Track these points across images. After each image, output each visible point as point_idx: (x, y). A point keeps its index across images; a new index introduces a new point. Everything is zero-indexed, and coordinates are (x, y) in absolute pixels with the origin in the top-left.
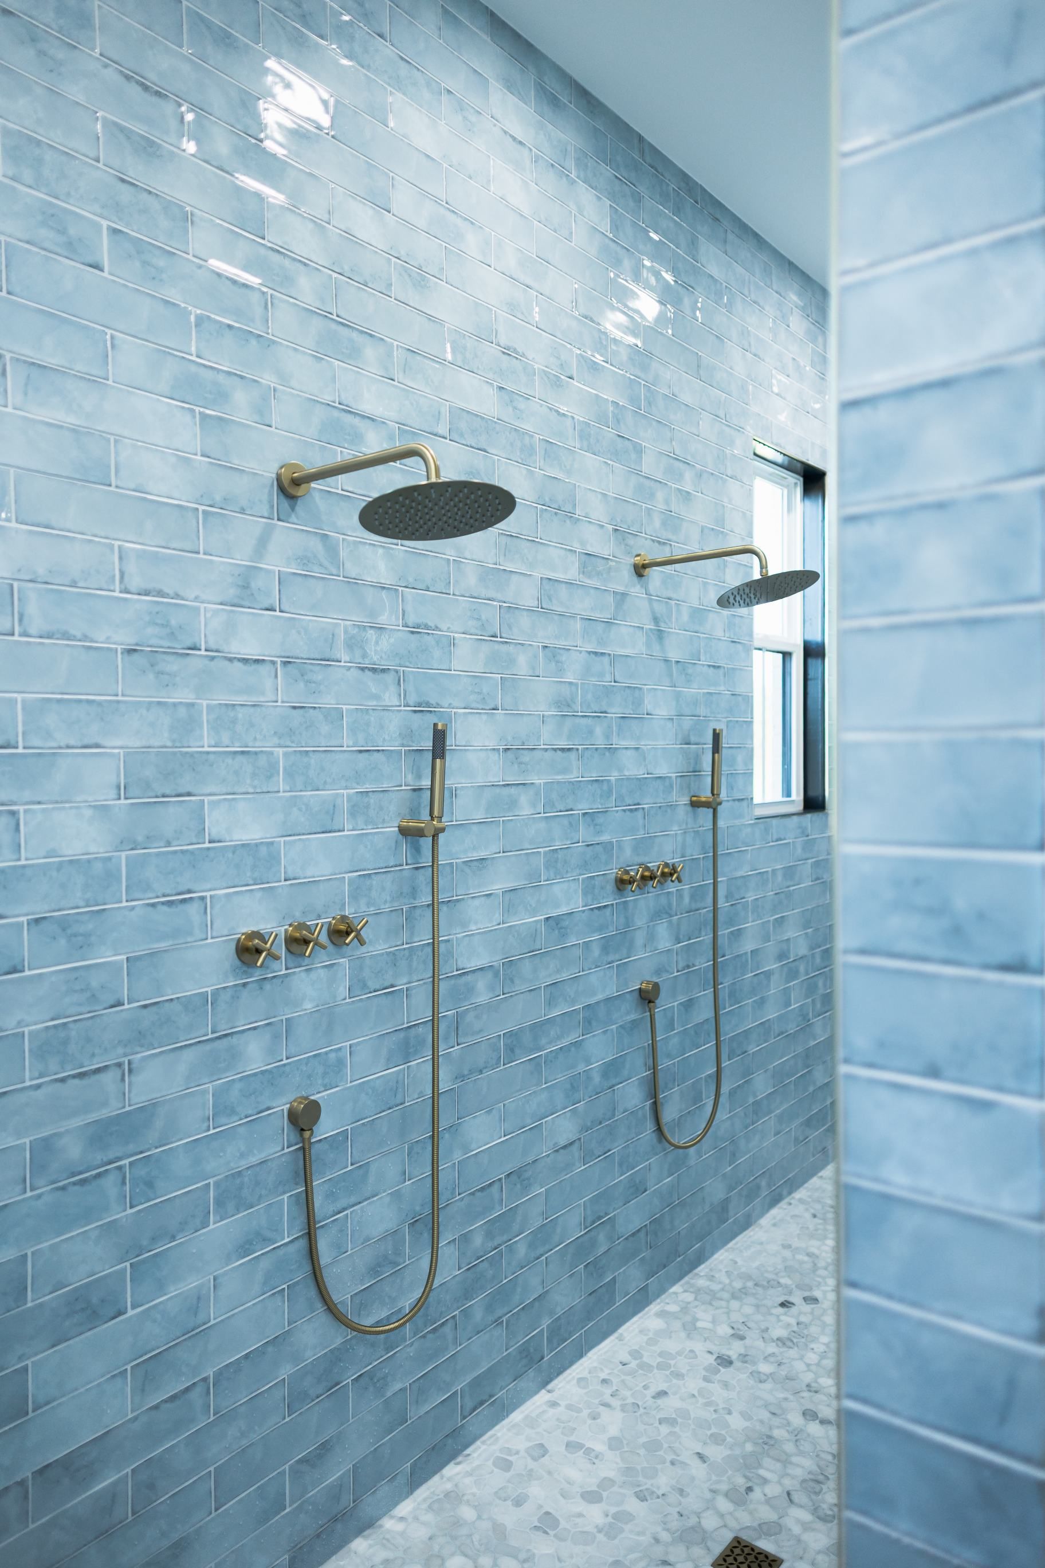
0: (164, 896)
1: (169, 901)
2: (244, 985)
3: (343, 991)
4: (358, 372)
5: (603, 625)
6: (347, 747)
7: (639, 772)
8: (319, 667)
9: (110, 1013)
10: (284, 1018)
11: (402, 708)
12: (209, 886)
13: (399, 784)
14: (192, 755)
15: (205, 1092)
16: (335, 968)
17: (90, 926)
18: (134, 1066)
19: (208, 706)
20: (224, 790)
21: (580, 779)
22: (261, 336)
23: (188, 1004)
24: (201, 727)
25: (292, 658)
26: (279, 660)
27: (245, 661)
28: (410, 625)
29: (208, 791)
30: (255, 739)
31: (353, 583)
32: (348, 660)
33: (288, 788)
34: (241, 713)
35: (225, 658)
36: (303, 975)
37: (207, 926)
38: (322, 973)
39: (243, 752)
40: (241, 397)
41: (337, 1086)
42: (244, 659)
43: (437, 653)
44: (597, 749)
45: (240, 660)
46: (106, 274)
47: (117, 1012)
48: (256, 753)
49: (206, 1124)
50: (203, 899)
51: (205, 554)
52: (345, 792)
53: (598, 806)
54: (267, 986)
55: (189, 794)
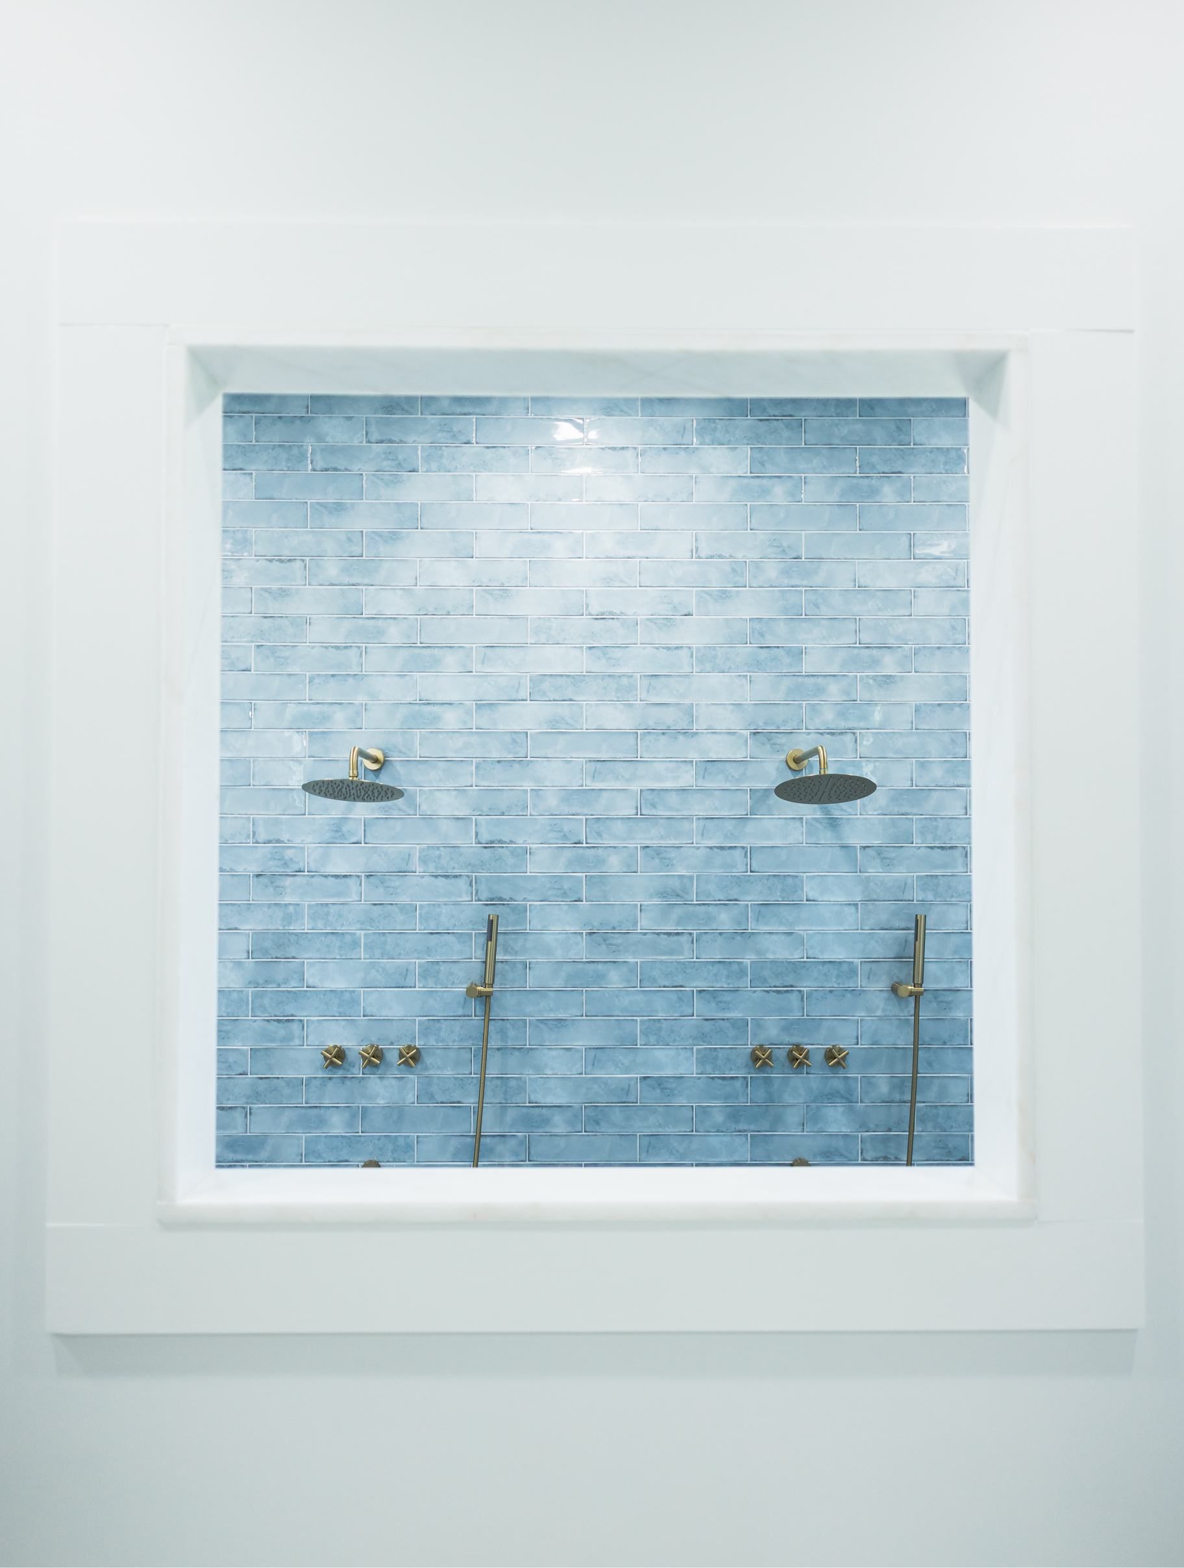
0: (275, 1016)
1: (278, 1020)
2: (330, 1078)
3: (411, 1097)
4: (437, 675)
5: (733, 822)
6: (419, 930)
7: (796, 956)
8: (397, 877)
9: (240, 1078)
10: (360, 1105)
11: (474, 902)
12: (306, 1014)
13: (468, 956)
14: (296, 934)
15: (299, 1138)
16: (405, 1080)
17: (229, 1028)
18: (252, 1111)
19: (308, 906)
20: (319, 956)
21: (695, 960)
22: (356, 675)
23: (289, 1082)
24: (303, 918)
25: (374, 872)
26: (363, 875)
27: (337, 876)
28: (484, 842)
29: (307, 956)
30: (343, 925)
31: (428, 819)
32: (422, 871)
33: (368, 957)
34: (332, 909)
35: (322, 875)
36: (378, 1081)
37: (304, 1038)
38: (394, 1082)
39: (333, 933)
40: (340, 717)
41: (405, 1162)
42: (335, 875)
43: (511, 861)
44: (720, 934)
45: (332, 876)
46: (253, 672)
47: (243, 1078)
48: (343, 934)
49: (300, 1157)
50: (301, 1021)
51: (309, 814)
52: (417, 961)
53: (722, 984)
54: (348, 1083)
55: (294, 958)
